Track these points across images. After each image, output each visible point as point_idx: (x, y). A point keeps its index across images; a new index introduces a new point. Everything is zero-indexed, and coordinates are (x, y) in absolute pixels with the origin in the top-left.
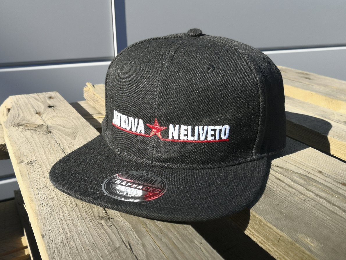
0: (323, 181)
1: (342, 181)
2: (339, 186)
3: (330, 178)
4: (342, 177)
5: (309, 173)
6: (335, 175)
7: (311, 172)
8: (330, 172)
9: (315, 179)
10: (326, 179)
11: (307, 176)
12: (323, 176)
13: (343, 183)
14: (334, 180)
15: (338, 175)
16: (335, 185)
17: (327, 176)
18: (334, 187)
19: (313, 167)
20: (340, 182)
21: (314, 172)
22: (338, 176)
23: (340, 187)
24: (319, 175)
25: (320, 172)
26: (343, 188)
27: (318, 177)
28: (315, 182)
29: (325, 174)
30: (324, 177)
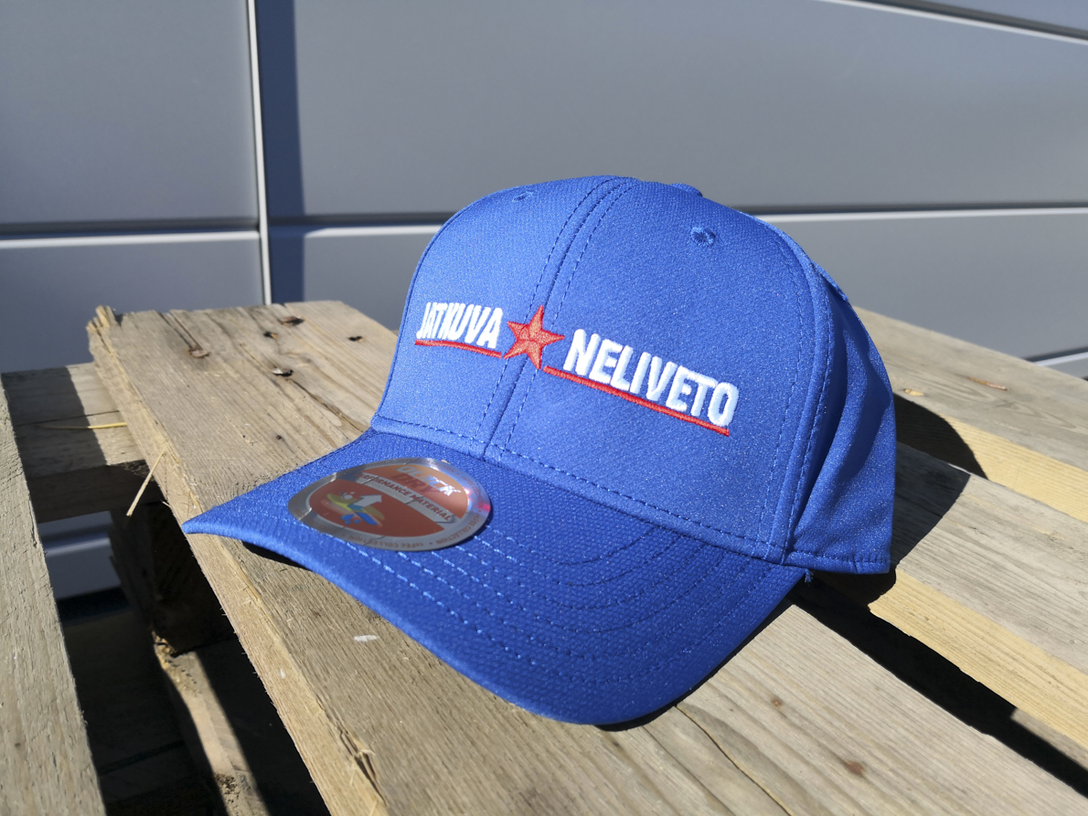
0: (779, 749)
1: (850, 747)
2: (834, 776)
3: (806, 734)
4: (851, 726)
5: (736, 707)
6: (827, 716)
7: (742, 703)
8: (812, 704)
9: (752, 739)
10: (794, 737)
11: (723, 724)
12: (783, 723)
13: (852, 759)
14: (820, 745)
15: (839, 718)
16: (819, 772)
17: (797, 722)
18: (818, 781)
19: (752, 678)
20: (841, 753)
21: (752, 701)
22: (837, 723)
23: (839, 781)
24: (767, 715)
25: (777, 702)
26: (847, 789)
27: (764, 728)
28: (747, 759)
29: (794, 710)
30: (787, 727)
